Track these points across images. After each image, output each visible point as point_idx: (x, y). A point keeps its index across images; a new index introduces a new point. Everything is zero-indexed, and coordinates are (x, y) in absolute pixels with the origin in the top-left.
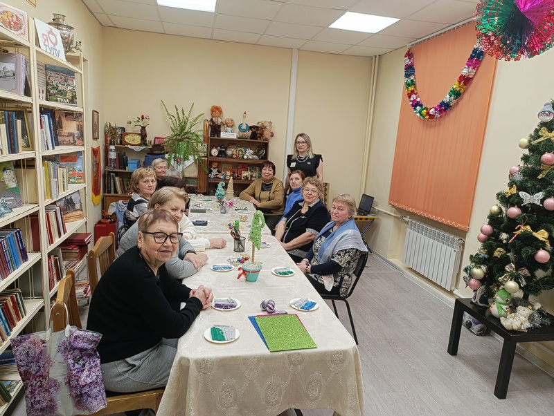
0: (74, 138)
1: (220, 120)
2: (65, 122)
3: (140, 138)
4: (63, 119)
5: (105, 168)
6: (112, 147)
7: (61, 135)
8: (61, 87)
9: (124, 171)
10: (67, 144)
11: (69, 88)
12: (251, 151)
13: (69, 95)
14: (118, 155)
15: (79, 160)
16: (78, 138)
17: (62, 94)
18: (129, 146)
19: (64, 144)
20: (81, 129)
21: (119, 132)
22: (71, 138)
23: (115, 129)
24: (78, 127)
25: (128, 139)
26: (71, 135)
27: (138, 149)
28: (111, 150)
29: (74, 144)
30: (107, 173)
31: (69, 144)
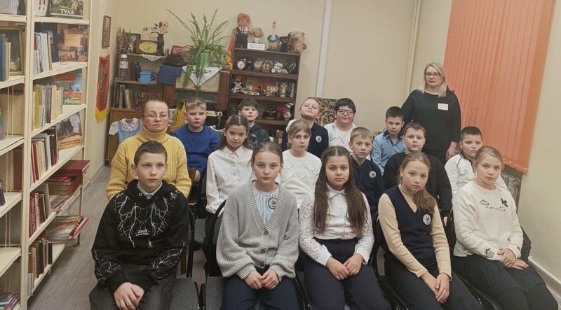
0: (76, 53)
1: (246, 29)
2: (67, 36)
3: (156, 46)
4: (66, 32)
5: (114, 79)
7: (62, 50)
9: (136, 83)
10: (69, 60)
12: (281, 65)
13: (75, 6)
14: (130, 65)
15: (77, 79)
16: (82, 53)
17: (65, 4)
18: (143, 55)
19: (65, 60)
20: (85, 43)
21: (134, 39)
22: (73, 54)
23: (129, 35)
24: (82, 41)
25: (142, 47)
26: (73, 49)
27: (153, 58)
28: (123, 59)
29: (76, 59)
30: (116, 84)
31: (71, 59)
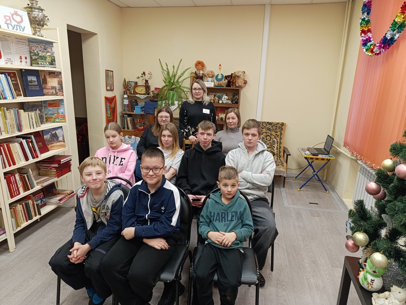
0: (56, 91)
1: (202, 73)
2: (49, 80)
3: (145, 89)
4: (47, 77)
6: (126, 96)
7: (46, 89)
8: (41, 54)
9: (133, 113)
10: (51, 95)
11: (48, 54)
13: (49, 59)
14: (130, 102)
15: (61, 106)
16: (59, 90)
17: (42, 59)
18: (137, 95)
19: (49, 95)
20: (60, 83)
22: (54, 91)
23: (129, 83)
24: (59, 82)
25: (137, 90)
26: (53, 88)
27: (143, 97)
28: (125, 98)
29: (56, 94)
30: (122, 115)
31: (52, 94)
